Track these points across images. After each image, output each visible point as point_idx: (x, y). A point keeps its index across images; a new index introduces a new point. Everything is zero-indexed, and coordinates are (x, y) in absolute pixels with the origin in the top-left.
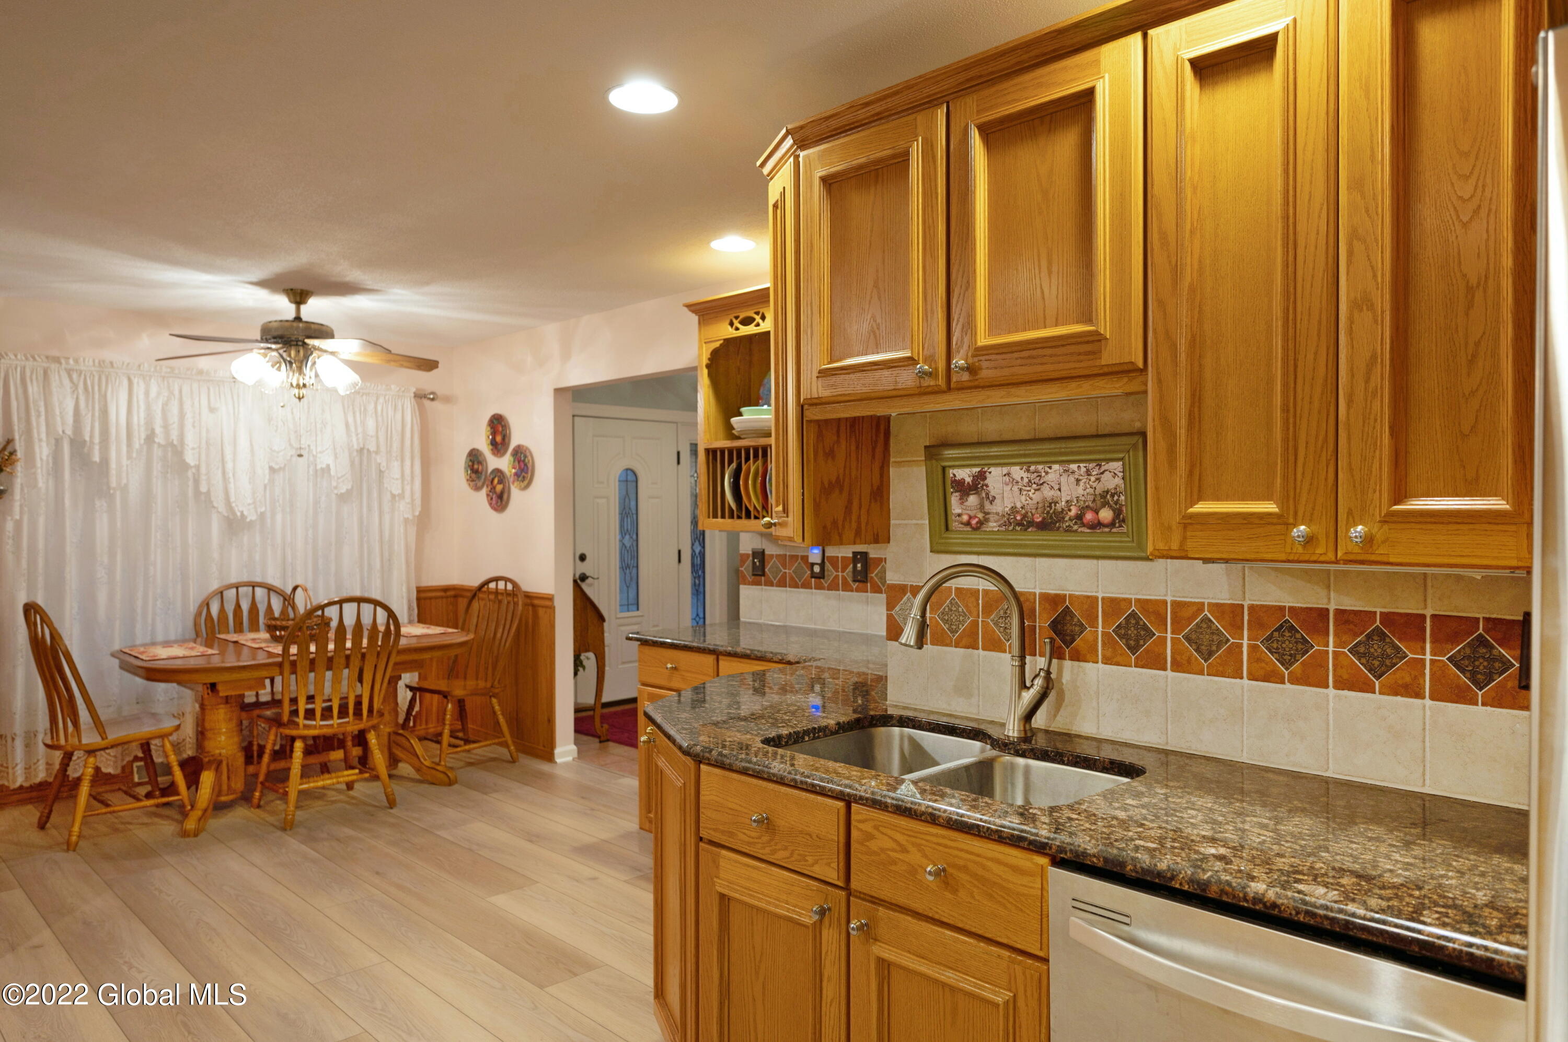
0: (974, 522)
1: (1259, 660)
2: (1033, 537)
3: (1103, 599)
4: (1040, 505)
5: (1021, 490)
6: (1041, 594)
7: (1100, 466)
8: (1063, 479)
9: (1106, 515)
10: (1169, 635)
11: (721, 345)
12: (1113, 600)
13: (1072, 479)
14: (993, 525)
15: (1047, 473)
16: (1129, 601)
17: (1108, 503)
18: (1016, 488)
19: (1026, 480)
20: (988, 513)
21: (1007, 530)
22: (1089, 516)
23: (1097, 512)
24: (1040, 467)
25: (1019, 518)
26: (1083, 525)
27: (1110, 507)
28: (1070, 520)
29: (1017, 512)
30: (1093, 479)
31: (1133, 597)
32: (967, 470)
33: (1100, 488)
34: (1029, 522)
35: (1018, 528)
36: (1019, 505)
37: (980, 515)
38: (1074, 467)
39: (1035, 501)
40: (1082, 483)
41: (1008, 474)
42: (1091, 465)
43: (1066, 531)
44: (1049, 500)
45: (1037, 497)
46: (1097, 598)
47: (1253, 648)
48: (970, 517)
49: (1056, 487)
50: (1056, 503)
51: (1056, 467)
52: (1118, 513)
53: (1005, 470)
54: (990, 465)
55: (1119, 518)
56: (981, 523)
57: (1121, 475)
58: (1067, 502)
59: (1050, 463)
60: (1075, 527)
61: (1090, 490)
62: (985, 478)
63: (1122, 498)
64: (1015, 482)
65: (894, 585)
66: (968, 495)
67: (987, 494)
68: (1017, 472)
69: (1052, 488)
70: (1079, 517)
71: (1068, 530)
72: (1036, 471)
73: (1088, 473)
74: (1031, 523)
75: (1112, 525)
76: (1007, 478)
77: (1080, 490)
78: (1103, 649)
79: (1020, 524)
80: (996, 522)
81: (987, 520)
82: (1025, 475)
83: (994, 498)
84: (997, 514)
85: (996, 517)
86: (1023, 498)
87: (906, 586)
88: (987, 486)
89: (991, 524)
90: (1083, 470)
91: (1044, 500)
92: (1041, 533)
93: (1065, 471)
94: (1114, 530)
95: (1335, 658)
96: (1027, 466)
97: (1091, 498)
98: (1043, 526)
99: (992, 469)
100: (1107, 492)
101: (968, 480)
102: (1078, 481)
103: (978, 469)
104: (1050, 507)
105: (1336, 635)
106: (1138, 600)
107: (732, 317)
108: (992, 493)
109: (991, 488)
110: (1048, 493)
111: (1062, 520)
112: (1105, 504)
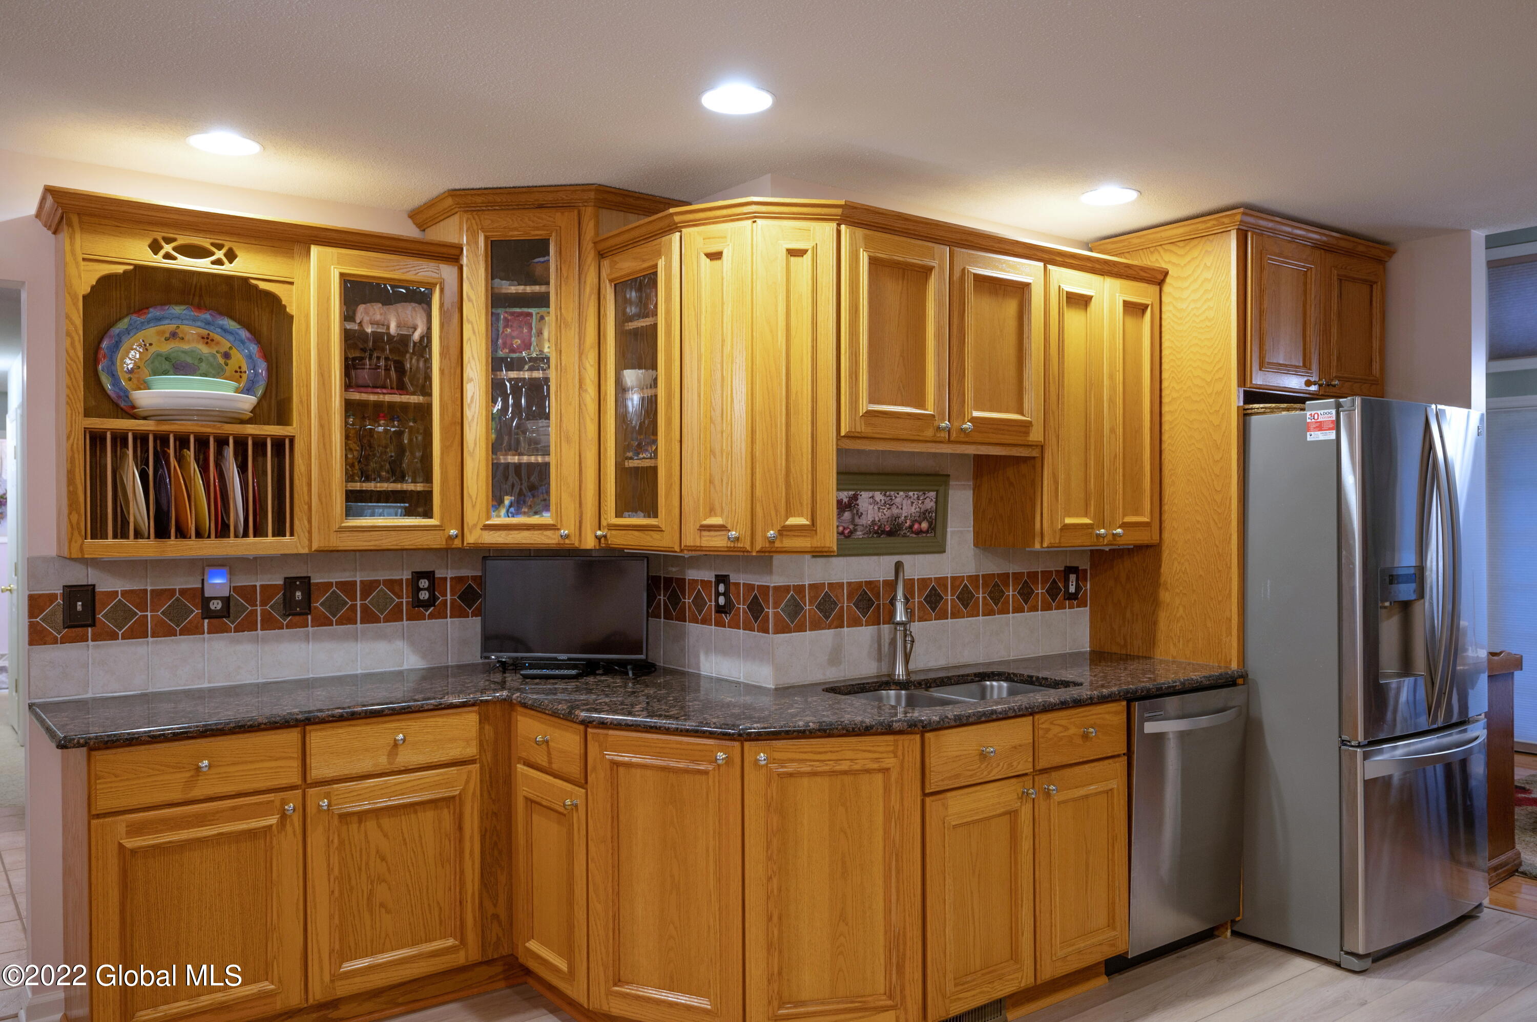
0: (846, 532)
1: (987, 604)
2: (884, 540)
3: (918, 579)
4: (890, 519)
5: (879, 508)
6: (884, 581)
7: (924, 494)
8: (905, 502)
9: (924, 525)
10: (949, 598)
11: (125, 272)
12: (923, 579)
13: (909, 502)
14: (859, 534)
15: (896, 497)
16: (930, 579)
17: (926, 518)
18: (876, 507)
19: (883, 502)
20: (857, 525)
21: (868, 537)
22: (916, 526)
23: (920, 524)
24: (892, 493)
25: (876, 528)
26: (913, 532)
27: (927, 520)
28: (906, 529)
29: (876, 524)
30: (920, 502)
31: (933, 576)
32: (846, 493)
33: (923, 508)
34: (882, 531)
35: (875, 536)
36: (877, 519)
37: (851, 527)
38: (911, 494)
39: (887, 517)
40: (914, 505)
41: (872, 497)
42: (921, 493)
43: (903, 536)
44: (895, 515)
45: (888, 513)
46: (914, 579)
47: (984, 598)
48: (844, 529)
49: (900, 507)
50: (899, 517)
51: (901, 493)
52: (930, 524)
53: (871, 494)
54: (861, 490)
55: (932, 528)
56: (851, 532)
57: (934, 500)
58: (905, 517)
59: (898, 491)
60: (908, 534)
61: (917, 509)
62: (857, 499)
63: (934, 514)
64: (875, 503)
65: (780, 587)
66: (844, 511)
67: (857, 511)
68: (879, 496)
69: (898, 507)
70: (911, 527)
71: (905, 536)
72: (890, 496)
73: (918, 498)
74: (883, 532)
75: (927, 532)
76: (871, 500)
77: (913, 510)
78: (918, 613)
79: (876, 533)
80: (861, 531)
81: (855, 530)
82: (883, 498)
83: (862, 514)
84: (863, 525)
85: (862, 528)
86: (880, 514)
87: (789, 586)
88: (858, 505)
89: (859, 533)
90: (916, 496)
91: (892, 516)
92: (889, 538)
93: (907, 496)
94: (928, 535)
95: (1013, 598)
96: (884, 491)
97: (918, 514)
98: (891, 534)
99: (863, 493)
100: (927, 511)
101: (845, 500)
102: (912, 503)
103: (853, 493)
104: (895, 520)
105: (1013, 586)
106: (935, 578)
107: (159, 236)
108: (861, 511)
109: (860, 506)
110: (895, 511)
111: (901, 529)
112: (925, 518)
